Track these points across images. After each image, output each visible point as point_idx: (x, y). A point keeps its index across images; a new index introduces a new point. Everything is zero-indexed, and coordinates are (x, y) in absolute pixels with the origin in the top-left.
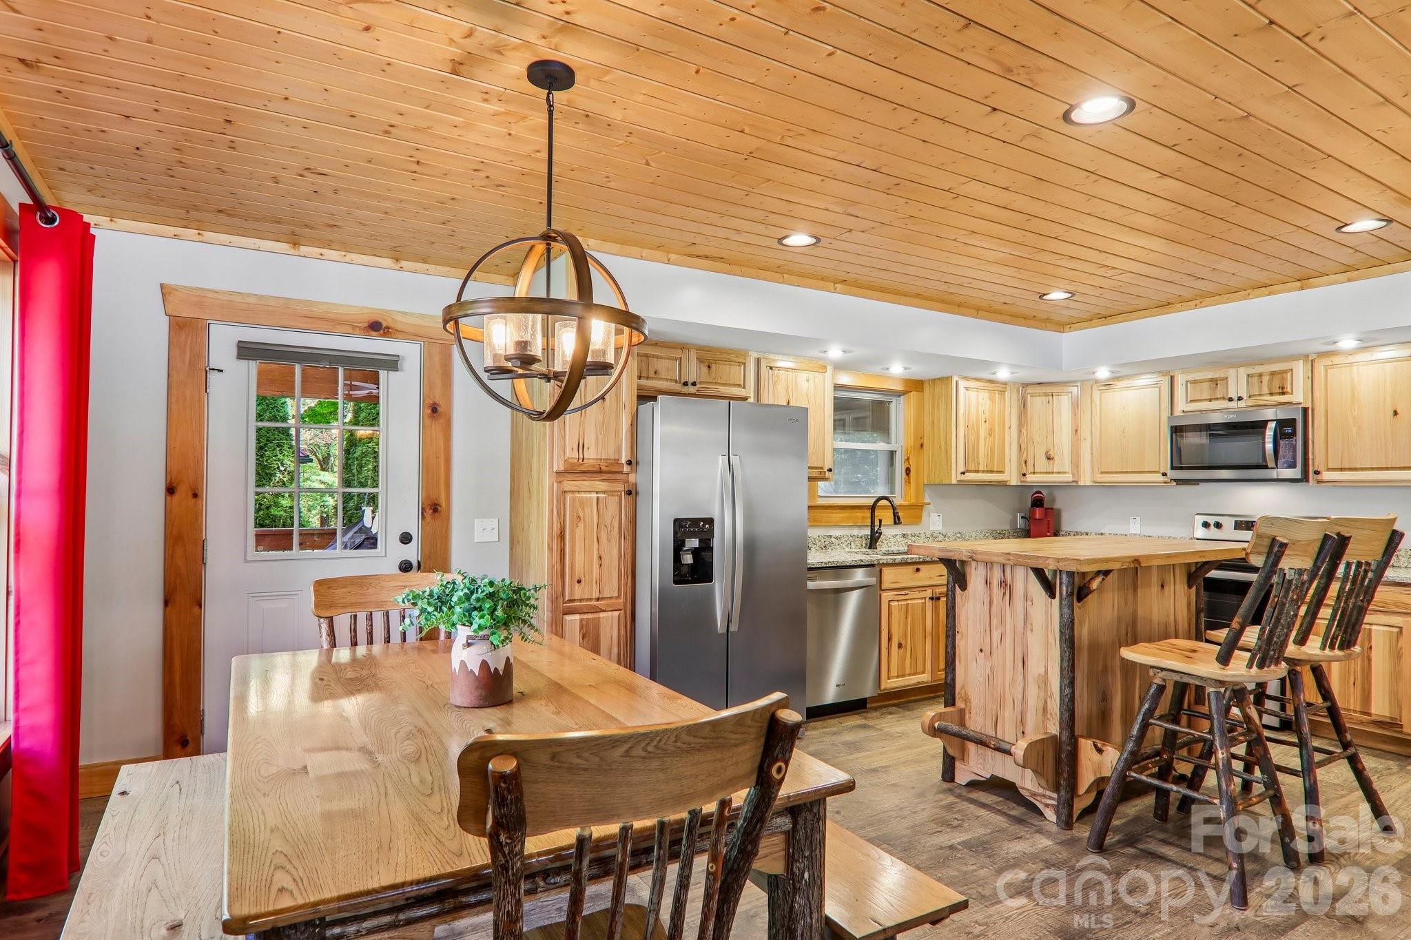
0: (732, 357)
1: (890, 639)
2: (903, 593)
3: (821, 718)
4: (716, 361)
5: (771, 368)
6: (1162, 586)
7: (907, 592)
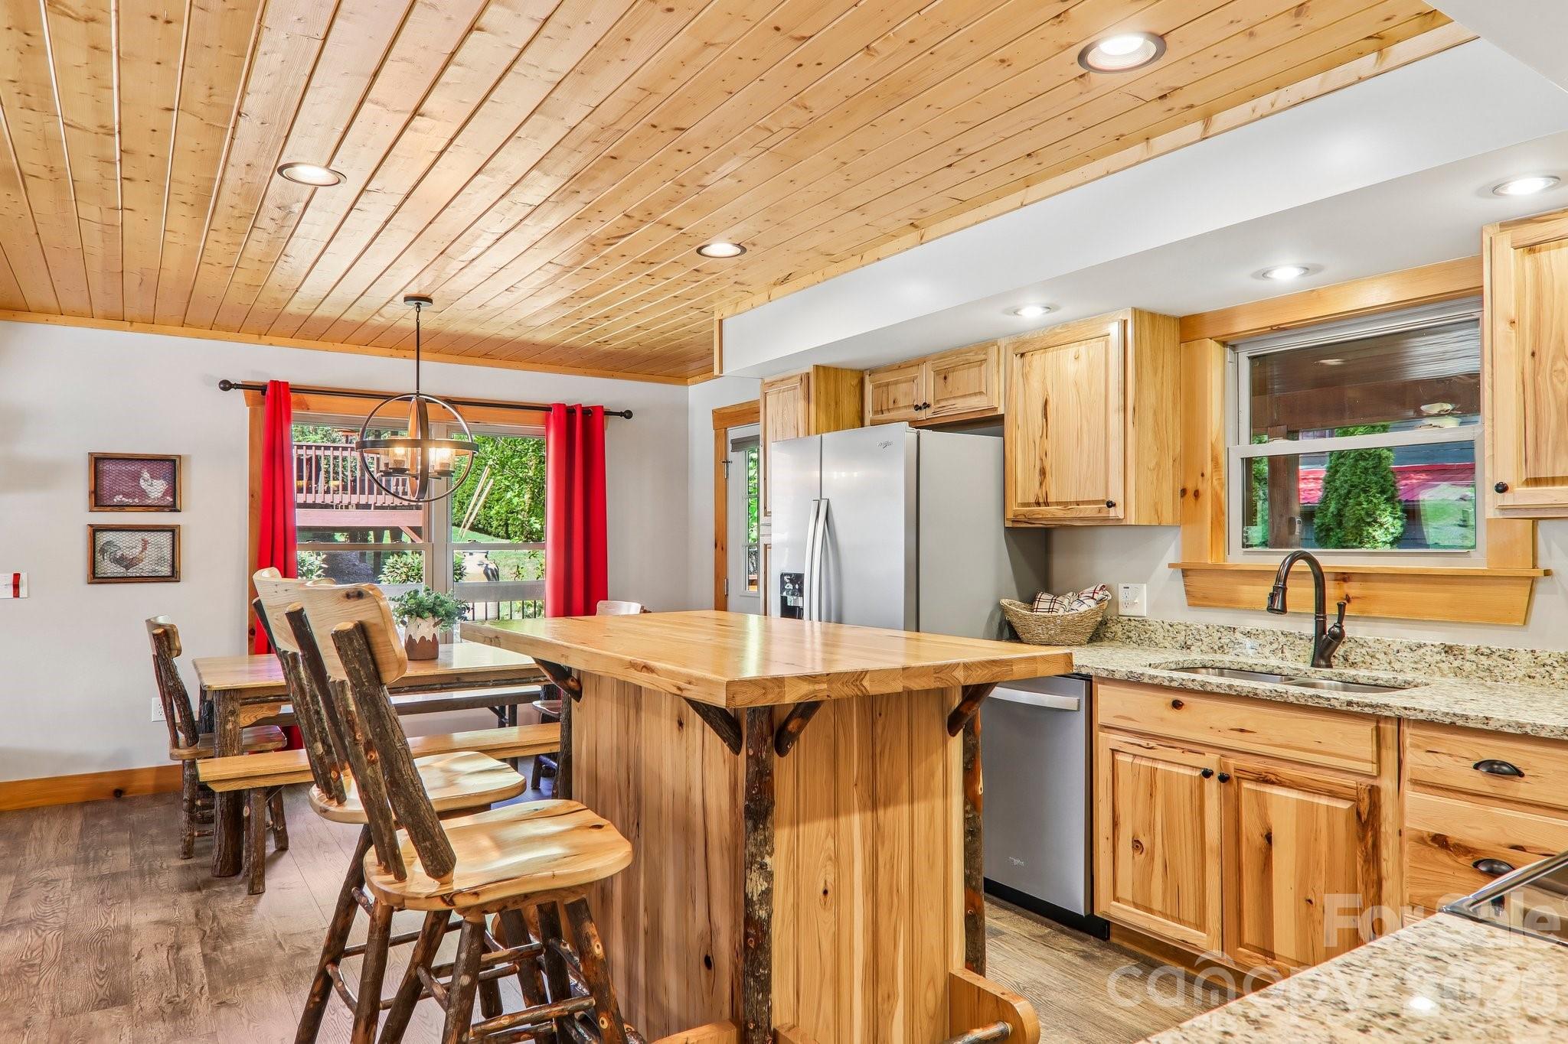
0: (971, 357)
1: (1115, 824)
2: (1143, 743)
3: (1002, 902)
4: (953, 369)
5: (1022, 355)
6: (681, 724)
7: (1152, 744)
